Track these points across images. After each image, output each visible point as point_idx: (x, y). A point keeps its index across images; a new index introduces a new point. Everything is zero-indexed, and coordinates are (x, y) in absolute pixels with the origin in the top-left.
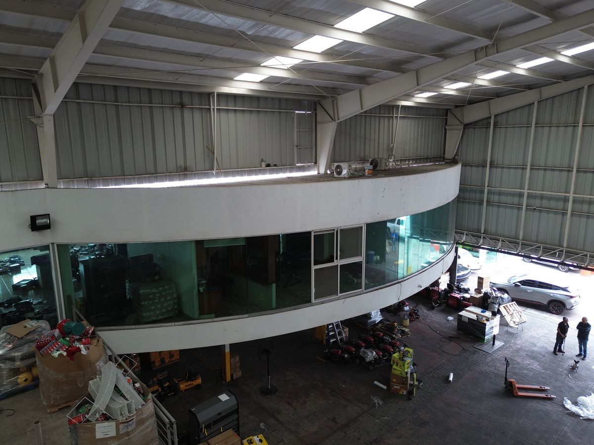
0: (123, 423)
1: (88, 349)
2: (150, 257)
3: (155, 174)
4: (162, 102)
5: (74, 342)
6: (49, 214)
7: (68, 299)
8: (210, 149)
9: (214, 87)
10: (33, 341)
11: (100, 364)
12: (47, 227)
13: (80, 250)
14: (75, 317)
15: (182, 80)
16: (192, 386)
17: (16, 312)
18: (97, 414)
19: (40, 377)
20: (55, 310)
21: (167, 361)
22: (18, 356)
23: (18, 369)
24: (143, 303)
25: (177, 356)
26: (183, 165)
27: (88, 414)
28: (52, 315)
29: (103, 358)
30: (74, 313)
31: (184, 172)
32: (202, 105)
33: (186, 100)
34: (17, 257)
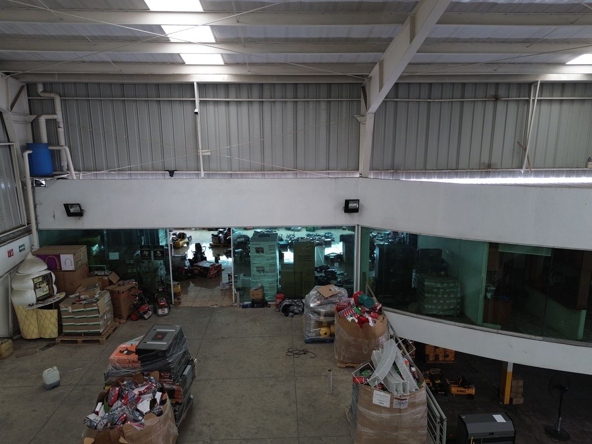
0: (397, 399)
1: (375, 323)
2: (439, 251)
3: (456, 170)
4: (475, 96)
5: (364, 313)
6: (359, 200)
7: (363, 275)
8: (522, 144)
9: (538, 75)
10: (334, 303)
11: (382, 339)
12: (356, 210)
13: (377, 235)
14: (367, 292)
15: (501, 70)
16: (464, 393)
17: (325, 277)
18: (376, 382)
19: (335, 334)
20: (352, 283)
21: (441, 359)
22: (323, 312)
23: (322, 323)
24: (426, 295)
25: (451, 358)
26: (487, 161)
27: (369, 378)
28: (350, 286)
29: (386, 334)
30: (366, 289)
31: (488, 169)
32: (519, 97)
33: (502, 92)
34: (330, 234)
